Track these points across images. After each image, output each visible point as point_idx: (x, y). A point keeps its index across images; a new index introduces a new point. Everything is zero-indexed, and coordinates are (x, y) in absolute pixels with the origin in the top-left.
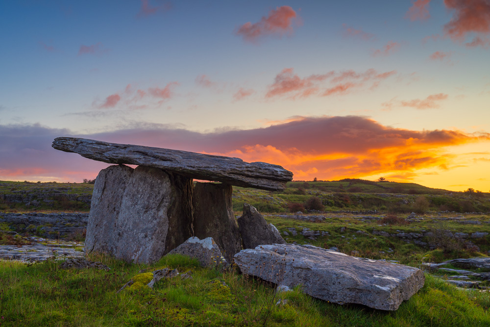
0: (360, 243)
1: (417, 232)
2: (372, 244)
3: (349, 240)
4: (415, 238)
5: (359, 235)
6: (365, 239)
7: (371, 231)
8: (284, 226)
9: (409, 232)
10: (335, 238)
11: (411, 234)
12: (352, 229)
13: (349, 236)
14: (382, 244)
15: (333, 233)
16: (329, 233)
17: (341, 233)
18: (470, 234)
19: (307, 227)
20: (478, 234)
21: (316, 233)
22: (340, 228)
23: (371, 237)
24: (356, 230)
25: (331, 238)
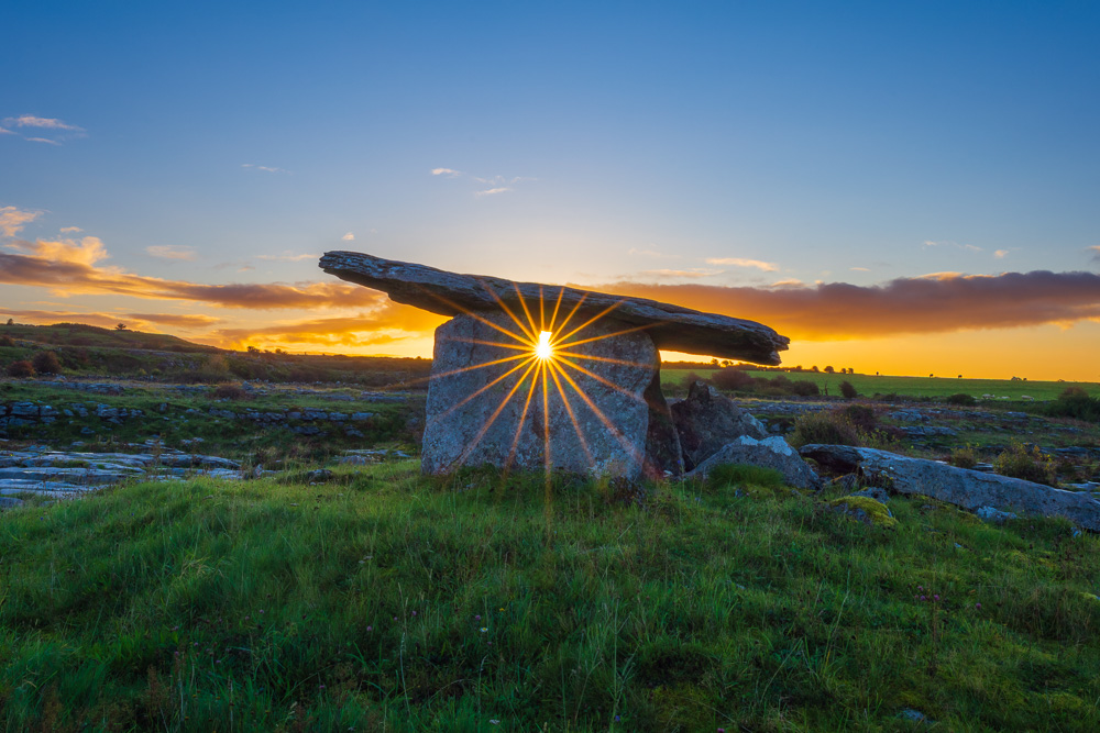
0: (196, 428)
1: (278, 412)
2: (216, 430)
3: (177, 424)
4: (274, 421)
5: (190, 416)
6: (202, 422)
7: (206, 409)
8: (62, 400)
9: (265, 411)
10: (153, 420)
11: (269, 414)
12: (180, 407)
13: (175, 417)
14: (230, 430)
15: (149, 413)
16: (144, 413)
17: (162, 413)
18: (350, 415)
19: (104, 402)
20: (361, 414)
21: (120, 412)
22: (159, 404)
23: (209, 420)
24: (186, 408)
25: (149, 420)
